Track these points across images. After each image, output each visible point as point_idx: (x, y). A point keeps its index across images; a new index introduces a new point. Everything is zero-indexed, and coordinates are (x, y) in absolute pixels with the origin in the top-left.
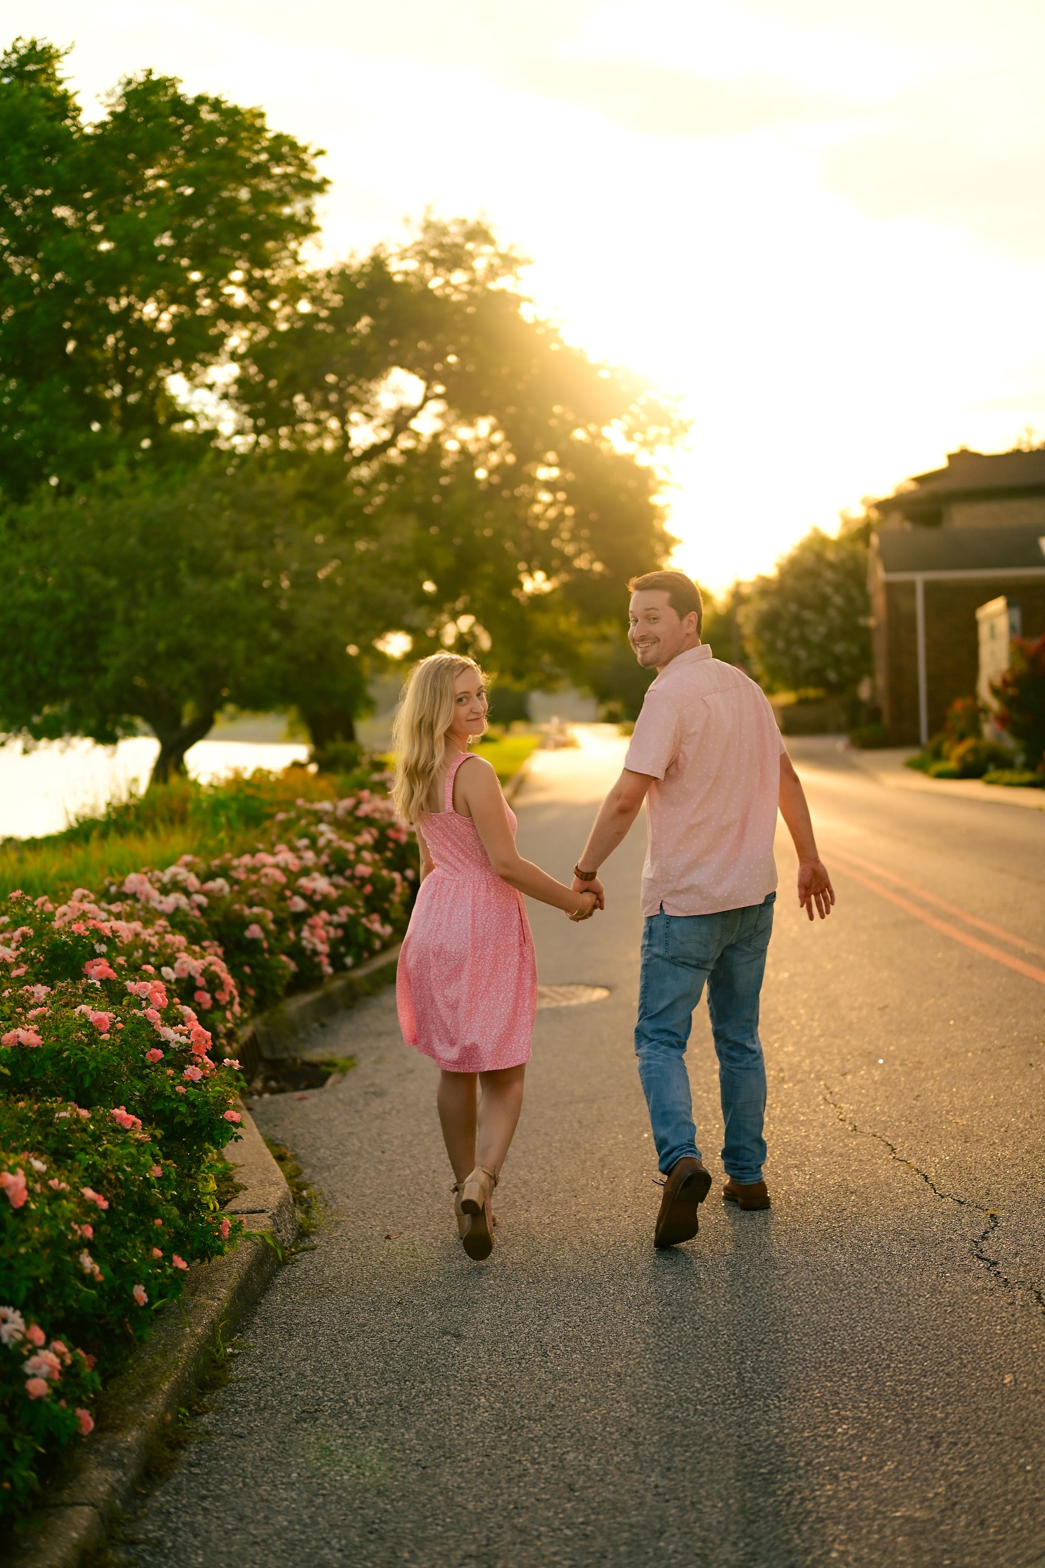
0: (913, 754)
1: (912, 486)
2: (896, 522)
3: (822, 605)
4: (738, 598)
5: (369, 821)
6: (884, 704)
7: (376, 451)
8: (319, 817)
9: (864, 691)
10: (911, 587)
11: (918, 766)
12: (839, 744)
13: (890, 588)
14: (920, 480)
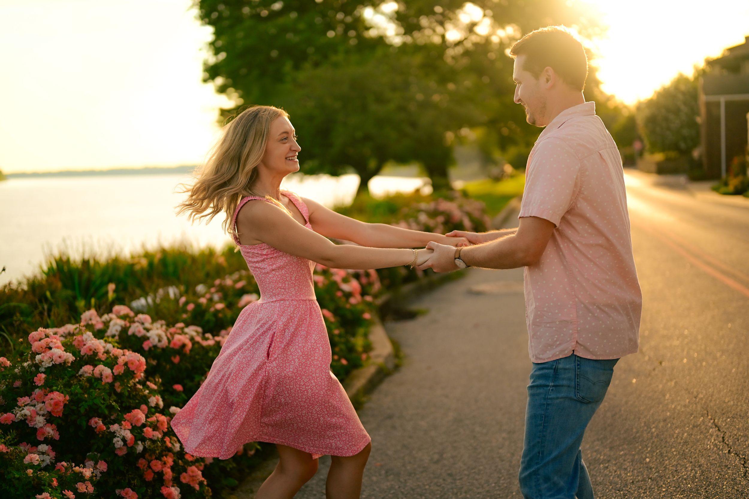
0: (715, 184)
1: (727, 54)
2: (717, 71)
3: (677, 111)
4: (639, 108)
5: (442, 213)
6: (705, 160)
7: (459, 43)
8: (420, 211)
9: (696, 154)
10: (718, 104)
11: (716, 190)
12: (682, 179)
13: (708, 105)
14: (731, 50)
